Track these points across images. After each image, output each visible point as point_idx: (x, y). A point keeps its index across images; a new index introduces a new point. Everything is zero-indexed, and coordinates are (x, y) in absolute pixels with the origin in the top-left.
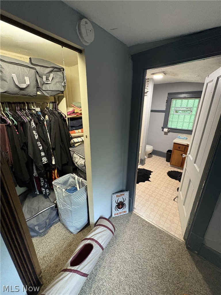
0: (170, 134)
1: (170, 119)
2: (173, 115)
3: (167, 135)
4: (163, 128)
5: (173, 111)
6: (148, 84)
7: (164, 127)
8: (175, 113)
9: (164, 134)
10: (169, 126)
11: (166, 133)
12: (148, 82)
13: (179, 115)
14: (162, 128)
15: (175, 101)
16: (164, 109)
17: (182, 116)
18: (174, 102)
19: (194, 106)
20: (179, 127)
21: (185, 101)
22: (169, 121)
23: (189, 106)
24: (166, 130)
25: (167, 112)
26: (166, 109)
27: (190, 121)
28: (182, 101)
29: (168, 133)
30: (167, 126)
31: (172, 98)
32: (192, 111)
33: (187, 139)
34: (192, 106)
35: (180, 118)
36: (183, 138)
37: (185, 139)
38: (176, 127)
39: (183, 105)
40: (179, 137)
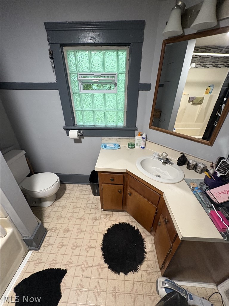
0: (86, 140)
1: (76, 105)
2: (80, 95)
3: (81, 142)
4: (67, 130)
5: (76, 83)
7: (67, 128)
8: (82, 91)
10: (80, 122)
11: (77, 141)
13: (93, 94)
14: (65, 129)
15: (72, 53)
17: (99, 98)
18: (71, 57)
19: (120, 71)
20: (101, 124)
21: (96, 55)
23: (108, 70)
24: (74, 134)
27: (117, 107)
28: (90, 56)
29: (82, 139)
30: (75, 122)
31: (63, 45)
32: (117, 84)
33: (120, 148)
34: (115, 70)
35: (96, 103)
36: (113, 146)
37: (116, 148)
38: (93, 124)
39: (94, 67)
40: (105, 147)
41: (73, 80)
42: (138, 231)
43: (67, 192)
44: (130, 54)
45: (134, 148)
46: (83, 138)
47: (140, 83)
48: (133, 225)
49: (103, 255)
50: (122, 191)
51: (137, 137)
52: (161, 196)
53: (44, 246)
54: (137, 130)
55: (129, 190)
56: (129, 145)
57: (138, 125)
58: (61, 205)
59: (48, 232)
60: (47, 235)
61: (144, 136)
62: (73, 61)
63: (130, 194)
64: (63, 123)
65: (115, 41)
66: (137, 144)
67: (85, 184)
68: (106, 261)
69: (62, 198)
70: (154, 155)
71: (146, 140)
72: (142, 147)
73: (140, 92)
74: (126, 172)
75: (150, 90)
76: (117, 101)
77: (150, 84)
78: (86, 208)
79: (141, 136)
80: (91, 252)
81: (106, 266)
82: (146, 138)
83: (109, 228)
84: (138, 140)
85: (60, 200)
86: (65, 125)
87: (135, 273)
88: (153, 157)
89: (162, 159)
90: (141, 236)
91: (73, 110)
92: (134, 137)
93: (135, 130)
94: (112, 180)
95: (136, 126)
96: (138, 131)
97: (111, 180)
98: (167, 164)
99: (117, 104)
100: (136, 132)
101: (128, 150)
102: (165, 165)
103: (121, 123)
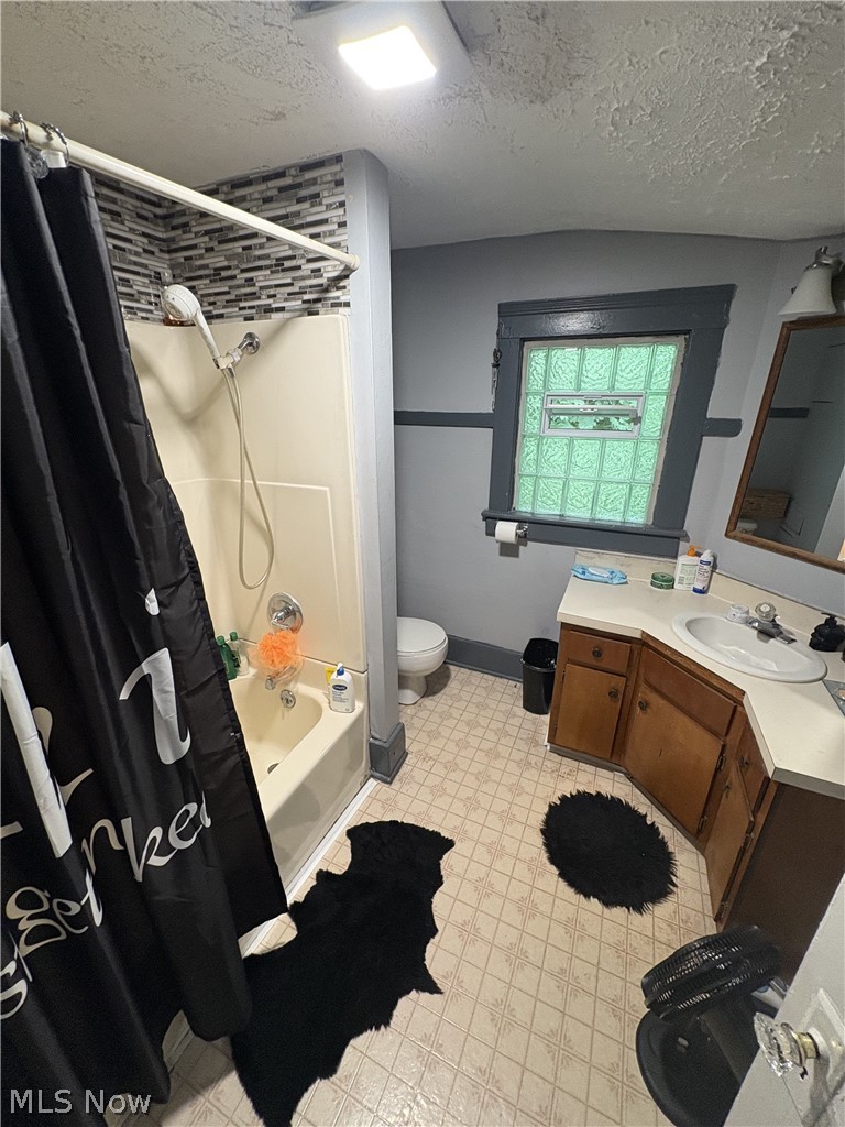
0: (532, 550)
2: (540, 438)
3: (516, 555)
4: (490, 520)
5: (537, 414)
6: (342, 204)
7: (492, 514)
8: (548, 432)
9: (501, 554)
10: (524, 504)
11: (508, 550)
12: (339, 183)
13: (571, 441)
14: (486, 518)
15: (542, 354)
16: (485, 403)
17: (587, 451)
18: (537, 360)
19: (654, 387)
20: (578, 512)
21: (599, 358)
22: (521, 476)
23: (621, 387)
24: (506, 530)
25: (504, 424)
26: (496, 403)
27: (633, 474)
28: (582, 359)
29: (521, 548)
30: (512, 504)
31: (524, 340)
32: (640, 418)
33: (626, 583)
34: (642, 387)
35: (577, 459)
36: (606, 574)
37: (616, 581)
38: (558, 513)
39: (587, 380)
40: (584, 573)
41: (532, 407)
42: (653, 829)
43: (453, 686)
44: (686, 352)
45: (671, 590)
46: (525, 545)
47: (708, 417)
48: (642, 811)
49: (545, 844)
50: (620, 697)
51: (682, 559)
52: (739, 708)
53: (400, 780)
54: (686, 538)
55: (643, 693)
56: (654, 577)
57: (690, 524)
58: (439, 709)
59: (409, 756)
60: (406, 761)
61: (706, 556)
62: (538, 368)
63: (644, 706)
64: (483, 502)
65: (652, 329)
66: (681, 579)
67: (501, 677)
68: (552, 860)
69: (439, 695)
70: (733, 610)
71: (712, 572)
72: (695, 590)
73: (704, 438)
74: (639, 637)
75: (737, 435)
76: (636, 458)
77: (740, 420)
78: (504, 733)
79: (697, 558)
80: (515, 830)
81: (554, 870)
82: (714, 567)
83: (565, 796)
84: (685, 567)
85: (436, 697)
86: (487, 507)
87: (634, 916)
88: (730, 616)
89: (756, 621)
90: (663, 844)
91: (514, 473)
92: (675, 557)
93: (678, 538)
94: (597, 654)
95: (685, 529)
96: (688, 541)
97: (594, 652)
98: (772, 640)
99: (635, 466)
100: (683, 545)
101: (651, 591)
102: (766, 642)
103: (638, 515)
